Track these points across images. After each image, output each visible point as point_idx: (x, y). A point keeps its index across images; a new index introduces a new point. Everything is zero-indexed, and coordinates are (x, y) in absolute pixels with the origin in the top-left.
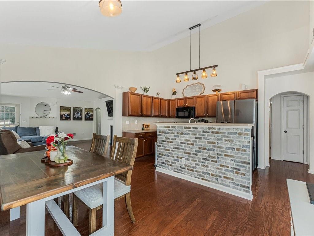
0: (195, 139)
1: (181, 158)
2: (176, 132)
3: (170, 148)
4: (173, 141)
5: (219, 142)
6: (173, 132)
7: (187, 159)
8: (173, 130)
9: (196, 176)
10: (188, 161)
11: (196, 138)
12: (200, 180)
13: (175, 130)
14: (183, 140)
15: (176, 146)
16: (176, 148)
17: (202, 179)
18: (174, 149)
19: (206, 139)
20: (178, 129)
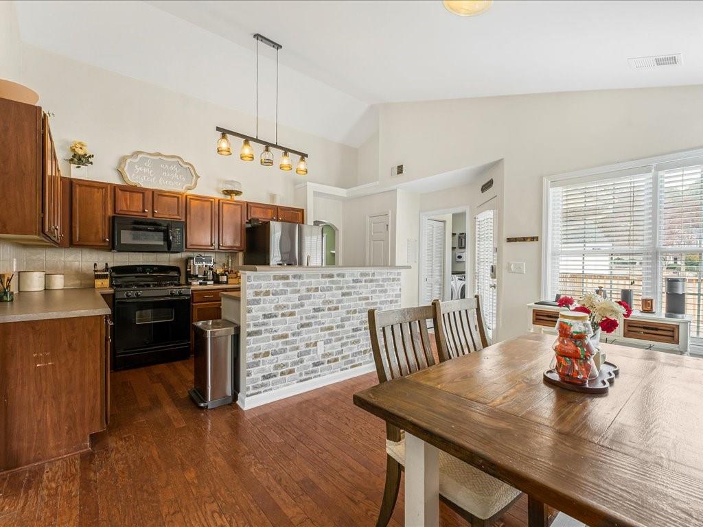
0: (340, 298)
1: (315, 344)
2: (304, 288)
3: (289, 328)
4: (296, 310)
5: (373, 295)
6: (298, 288)
7: (327, 342)
8: (297, 283)
9: (343, 367)
10: (328, 346)
11: (343, 295)
12: (350, 370)
13: (302, 284)
14: (319, 303)
15: (305, 321)
16: (302, 326)
17: (352, 367)
18: (298, 329)
19: (358, 294)
20: (308, 281)
